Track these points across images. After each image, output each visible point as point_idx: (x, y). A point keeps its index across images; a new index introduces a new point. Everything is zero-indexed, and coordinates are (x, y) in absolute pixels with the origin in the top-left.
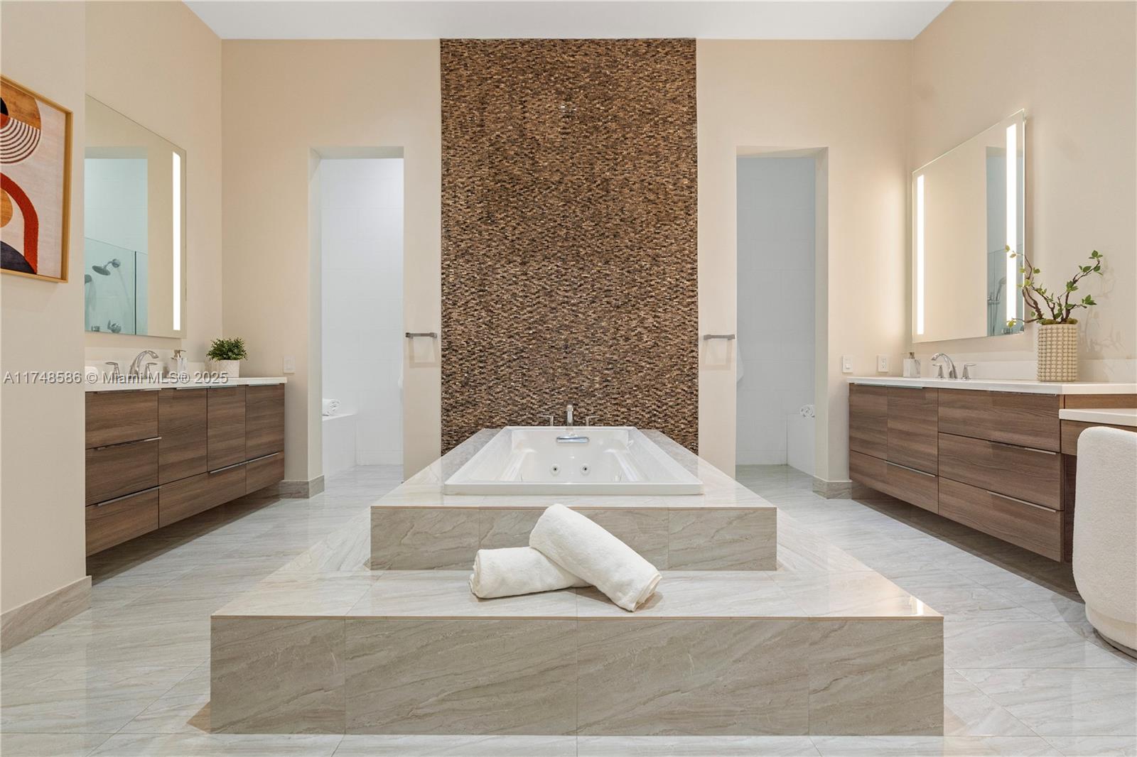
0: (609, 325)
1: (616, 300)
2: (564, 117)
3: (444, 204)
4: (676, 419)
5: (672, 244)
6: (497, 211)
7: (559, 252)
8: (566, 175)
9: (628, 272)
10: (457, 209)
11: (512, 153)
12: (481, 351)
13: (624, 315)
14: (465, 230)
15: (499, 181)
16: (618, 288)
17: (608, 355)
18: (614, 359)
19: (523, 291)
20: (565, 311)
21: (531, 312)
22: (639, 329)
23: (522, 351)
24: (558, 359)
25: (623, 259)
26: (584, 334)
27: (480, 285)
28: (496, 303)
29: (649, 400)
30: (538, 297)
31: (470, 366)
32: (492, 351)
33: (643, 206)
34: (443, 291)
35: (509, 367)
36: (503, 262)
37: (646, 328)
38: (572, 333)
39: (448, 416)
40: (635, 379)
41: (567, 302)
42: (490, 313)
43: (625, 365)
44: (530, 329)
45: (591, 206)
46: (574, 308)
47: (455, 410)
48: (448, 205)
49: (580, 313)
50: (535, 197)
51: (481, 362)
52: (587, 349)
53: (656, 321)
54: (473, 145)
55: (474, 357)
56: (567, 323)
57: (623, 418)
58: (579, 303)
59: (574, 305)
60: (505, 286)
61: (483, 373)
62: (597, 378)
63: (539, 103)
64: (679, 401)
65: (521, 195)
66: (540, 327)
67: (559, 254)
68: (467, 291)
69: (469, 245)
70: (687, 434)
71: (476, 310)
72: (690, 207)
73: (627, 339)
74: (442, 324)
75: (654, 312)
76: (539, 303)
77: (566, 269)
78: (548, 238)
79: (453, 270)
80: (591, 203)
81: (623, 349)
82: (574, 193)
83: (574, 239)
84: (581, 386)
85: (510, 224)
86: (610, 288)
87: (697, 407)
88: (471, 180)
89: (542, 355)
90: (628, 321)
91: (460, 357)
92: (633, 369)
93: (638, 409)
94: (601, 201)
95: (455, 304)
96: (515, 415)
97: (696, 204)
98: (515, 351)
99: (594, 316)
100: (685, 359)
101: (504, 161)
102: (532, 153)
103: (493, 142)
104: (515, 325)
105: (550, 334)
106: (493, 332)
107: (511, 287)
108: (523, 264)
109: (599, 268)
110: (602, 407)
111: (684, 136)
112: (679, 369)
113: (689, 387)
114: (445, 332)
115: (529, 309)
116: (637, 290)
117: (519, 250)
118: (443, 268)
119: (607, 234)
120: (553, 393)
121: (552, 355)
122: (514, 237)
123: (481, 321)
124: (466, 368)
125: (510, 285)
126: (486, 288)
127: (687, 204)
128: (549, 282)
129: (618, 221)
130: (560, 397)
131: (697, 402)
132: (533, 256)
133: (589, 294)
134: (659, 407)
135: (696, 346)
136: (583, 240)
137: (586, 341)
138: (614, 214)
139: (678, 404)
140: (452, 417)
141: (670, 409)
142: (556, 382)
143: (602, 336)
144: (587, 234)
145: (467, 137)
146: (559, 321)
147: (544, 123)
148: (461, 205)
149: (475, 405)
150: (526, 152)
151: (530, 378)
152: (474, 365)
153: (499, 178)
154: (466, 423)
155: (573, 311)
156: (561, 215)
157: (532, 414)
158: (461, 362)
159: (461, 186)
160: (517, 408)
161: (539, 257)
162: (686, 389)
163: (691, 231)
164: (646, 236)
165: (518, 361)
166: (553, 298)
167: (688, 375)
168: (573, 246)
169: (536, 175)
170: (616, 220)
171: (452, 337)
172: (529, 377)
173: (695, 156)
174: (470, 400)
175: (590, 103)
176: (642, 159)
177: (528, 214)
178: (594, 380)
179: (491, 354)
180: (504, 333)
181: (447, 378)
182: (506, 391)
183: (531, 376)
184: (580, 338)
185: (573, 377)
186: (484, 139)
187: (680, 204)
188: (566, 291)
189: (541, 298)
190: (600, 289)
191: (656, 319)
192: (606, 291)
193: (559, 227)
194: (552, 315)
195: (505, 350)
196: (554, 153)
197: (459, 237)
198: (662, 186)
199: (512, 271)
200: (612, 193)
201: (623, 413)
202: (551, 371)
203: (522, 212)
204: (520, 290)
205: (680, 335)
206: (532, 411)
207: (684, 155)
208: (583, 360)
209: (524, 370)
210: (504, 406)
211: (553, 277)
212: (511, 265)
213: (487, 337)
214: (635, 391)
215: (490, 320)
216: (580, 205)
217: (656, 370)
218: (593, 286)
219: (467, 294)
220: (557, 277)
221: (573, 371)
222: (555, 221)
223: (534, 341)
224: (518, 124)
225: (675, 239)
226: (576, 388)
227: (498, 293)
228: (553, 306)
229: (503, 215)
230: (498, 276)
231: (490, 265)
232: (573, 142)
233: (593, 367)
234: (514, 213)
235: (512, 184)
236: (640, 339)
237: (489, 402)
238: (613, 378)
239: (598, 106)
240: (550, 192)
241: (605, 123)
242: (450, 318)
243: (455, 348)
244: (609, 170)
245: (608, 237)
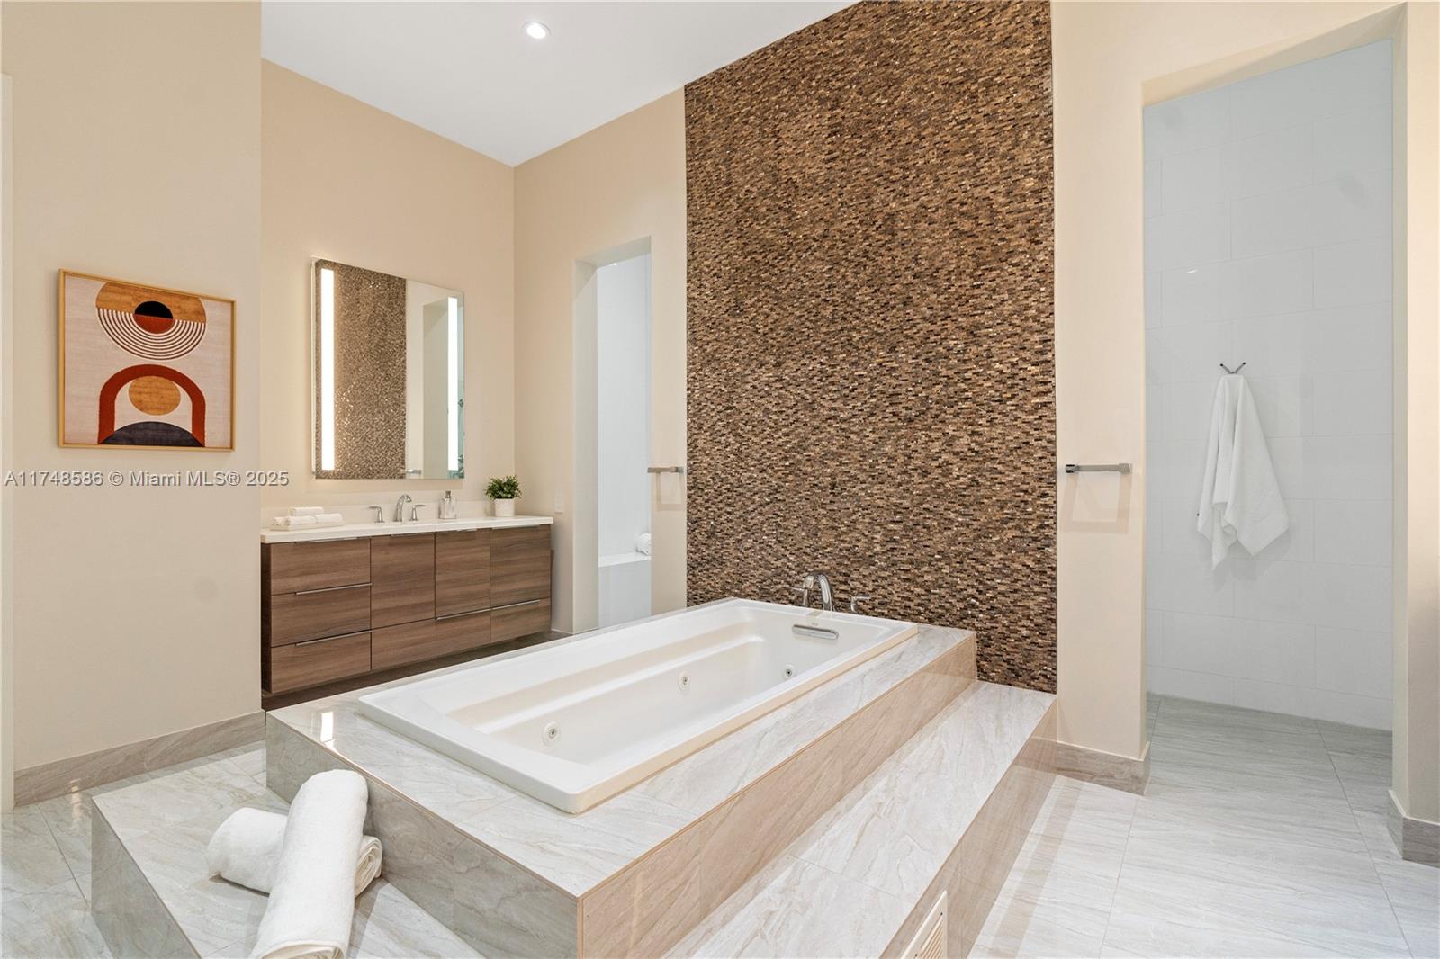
0: (896, 451)
1: (907, 408)
2: (829, 136)
3: (689, 299)
4: (1013, 617)
5: (1003, 301)
6: (746, 296)
7: (823, 341)
8: (832, 224)
9: (927, 360)
10: (702, 302)
11: (764, 209)
12: (729, 490)
13: (920, 434)
14: (711, 329)
15: (749, 254)
16: (911, 388)
17: (894, 500)
18: (903, 506)
19: (778, 404)
20: (832, 430)
21: (787, 435)
22: (945, 457)
23: (777, 492)
24: (822, 504)
25: (918, 341)
26: (858, 465)
27: (728, 401)
28: (745, 424)
29: (962, 579)
30: (796, 412)
31: (716, 510)
32: (741, 490)
33: (950, 244)
34: (688, 411)
35: (760, 513)
36: (753, 366)
37: (957, 454)
38: (841, 464)
39: (694, 575)
40: (938, 541)
41: (835, 418)
42: (739, 439)
43: (922, 516)
44: (786, 459)
45: (868, 263)
46: (844, 426)
47: (700, 568)
48: (694, 299)
49: (852, 433)
50: (792, 266)
51: (729, 505)
52: (863, 489)
53: (976, 442)
54: (719, 213)
55: (721, 498)
56: (834, 449)
57: (919, 605)
58: (851, 418)
59: (844, 421)
60: (755, 400)
61: (732, 521)
62: (878, 536)
63: (796, 126)
64: (1019, 585)
65: (774, 266)
66: (799, 457)
67: (824, 345)
68: (713, 410)
69: (715, 348)
70: (1034, 647)
71: (723, 435)
72: (1038, 229)
73: (925, 473)
74: (688, 456)
75: (971, 425)
76: (797, 420)
77: (834, 366)
78: (808, 324)
79: (698, 384)
80: (867, 257)
81: (918, 489)
82: (844, 247)
83: (845, 319)
84: (855, 546)
85: (762, 310)
86: (897, 390)
87: (1054, 601)
88: (717, 260)
89: (800, 497)
90: (926, 442)
91: (706, 498)
92: (935, 523)
93: (943, 592)
94: (882, 251)
95: (701, 428)
96: (767, 582)
97: (1050, 220)
98: (768, 491)
99: (872, 436)
100: (1030, 510)
101: (755, 224)
102: (787, 202)
103: (741, 201)
104: (768, 454)
105: (812, 466)
106: (742, 464)
107: (763, 401)
108: (778, 365)
109: (881, 360)
110: (884, 583)
111: (1026, 101)
112: (1018, 527)
113: (1039, 561)
114: (691, 466)
115: (785, 430)
116: (942, 390)
117: (773, 346)
118: (688, 382)
119: (892, 303)
120: (815, 554)
121: (815, 498)
122: (767, 329)
123: (728, 449)
124: (712, 514)
125: (761, 397)
126: (735, 404)
127: (1032, 224)
128: (809, 389)
129: (910, 279)
130: (825, 561)
131: (1054, 590)
132: (790, 353)
133: (866, 402)
134: (980, 592)
135: (1052, 485)
136: (857, 318)
137: (862, 476)
138: (903, 268)
139: (1016, 591)
140: (698, 578)
141: (1000, 598)
142: (820, 538)
143: (886, 468)
144: (863, 308)
145: (713, 204)
146: (824, 446)
147: (803, 154)
148: (707, 296)
149: (722, 563)
150: (781, 203)
151: (786, 531)
152: (721, 509)
153: (749, 248)
154: (712, 587)
155: (844, 430)
156: (827, 286)
157: (789, 583)
158: (707, 505)
159: (707, 270)
160: (770, 573)
161: (798, 354)
162: (1032, 564)
163: (1042, 271)
164: (956, 296)
165: (771, 505)
166: (815, 413)
167: (1035, 539)
168: (842, 330)
169: (793, 234)
170: (906, 277)
171: (698, 472)
172: (785, 529)
173: (1049, 130)
174: (717, 556)
175: (866, 101)
176: (949, 164)
177: (784, 292)
178: (873, 538)
179: (740, 494)
180: (754, 466)
181: (693, 523)
182: (758, 548)
183: (787, 528)
184: (853, 472)
185: (843, 533)
186: (731, 200)
187: (1019, 226)
188: (832, 400)
189: (800, 413)
190: (882, 392)
191: (976, 438)
192: (891, 395)
193: (824, 304)
194: (815, 438)
195: (756, 489)
196: (817, 194)
197: (705, 339)
198: (985, 203)
199: (764, 378)
200: (901, 234)
201: (918, 595)
202: (814, 522)
203: (776, 291)
204: (774, 403)
205: (1019, 465)
206: (788, 579)
207: (1026, 135)
208: (857, 506)
209: (779, 519)
210: (754, 569)
211: (815, 380)
212: (763, 369)
213: (736, 472)
214: (938, 560)
215: (739, 448)
216: (853, 265)
217: (975, 527)
218: (871, 389)
219: (713, 414)
220: (821, 380)
221: (843, 523)
222: (818, 296)
223: (791, 477)
224: (770, 166)
225: (1010, 292)
226: (848, 550)
227: (748, 410)
228: (816, 423)
229: (753, 300)
230: (748, 387)
231: (738, 372)
232: (843, 170)
233: (872, 519)
234: (766, 295)
235: (764, 254)
236: (947, 474)
237: (738, 561)
238: (903, 537)
239: (877, 100)
240: (812, 254)
241: (889, 124)
242: (696, 447)
243: (701, 486)
244: (895, 198)
245: (894, 307)
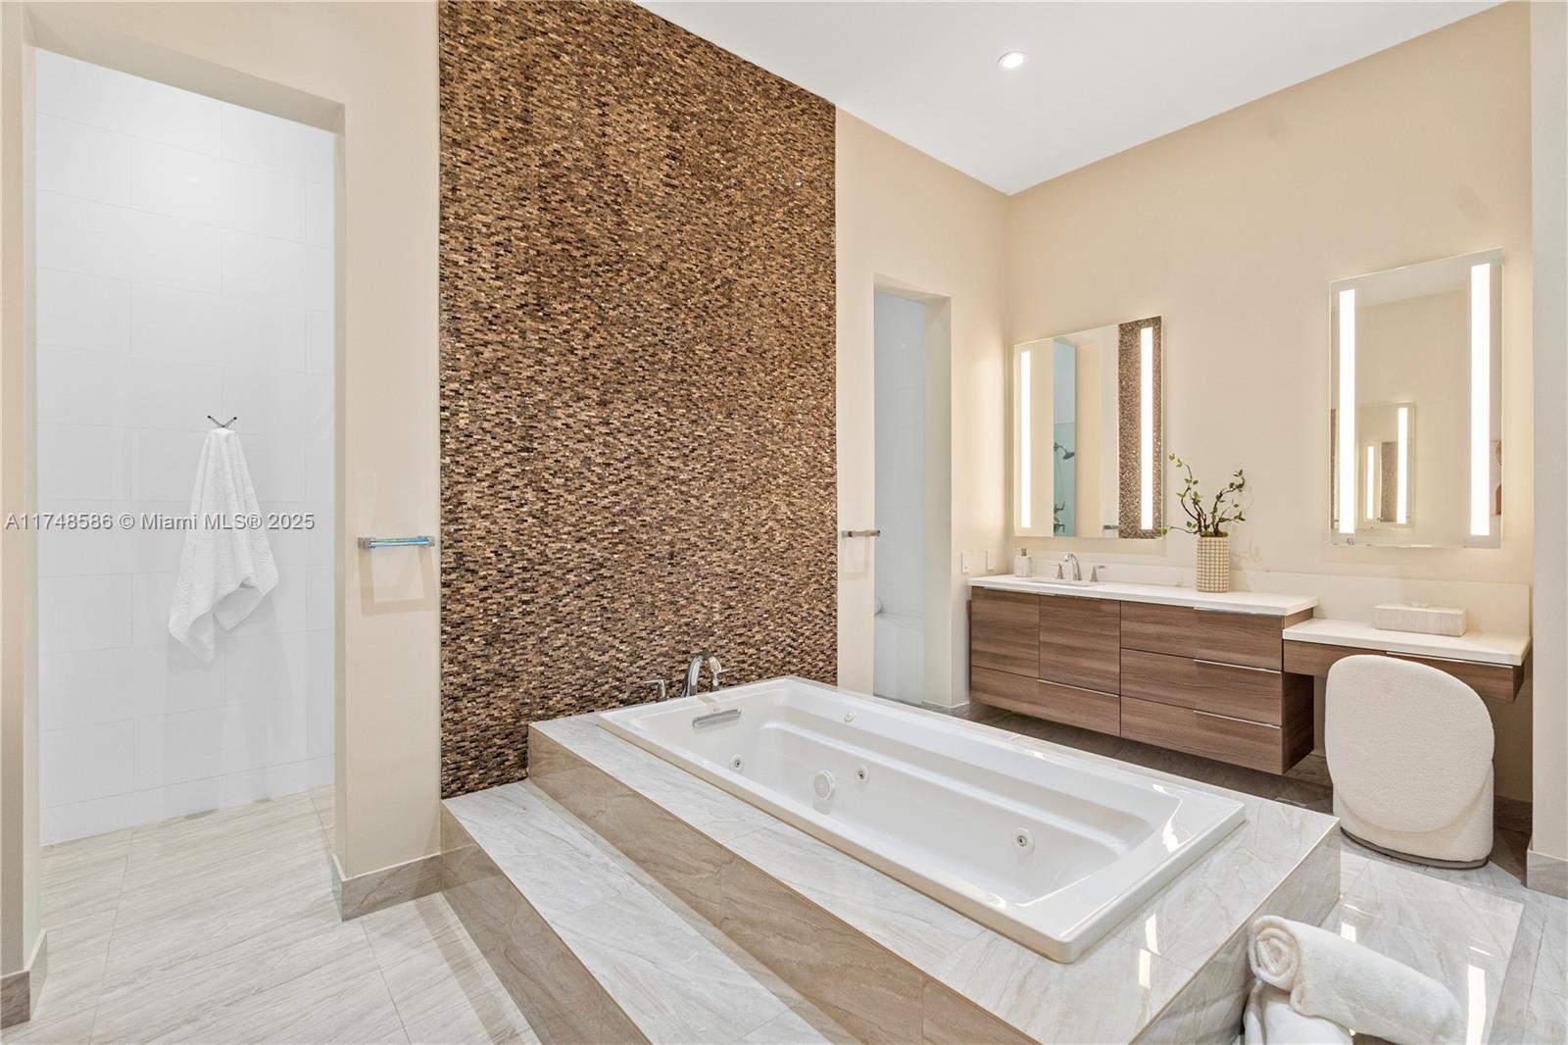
0: (732, 517)
1: (741, 476)
2: (667, 156)
3: (445, 261)
4: (814, 654)
5: (809, 396)
6: (555, 297)
7: (662, 389)
8: (671, 259)
9: (757, 433)
10: (475, 276)
11: (584, 193)
12: (524, 569)
13: (751, 501)
14: (491, 323)
15: (560, 240)
16: (744, 457)
17: (731, 567)
18: (739, 571)
19: (603, 454)
20: (670, 492)
21: (616, 494)
22: (770, 523)
23: (601, 566)
24: (660, 577)
25: (750, 413)
26: (697, 532)
27: (523, 438)
28: (554, 475)
29: (783, 632)
30: (629, 467)
31: (502, 600)
32: (547, 568)
33: (774, 332)
34: (443, 445)
35: (578, 597)
36: (566, 397)
37: (778, 521)
38: (681, 530)
39: (456, 710)
40: (765, 602)
41: (673, 478)
42: (542, 495)
43: (754, 580)
44: (614, 524)
45: (708, 319)
46: (684, 488)
47: (472, 695)
48: (456, 264)
49: (693, 496)
50: (621, 285)
51: (524, 591)
52: (703, 557)
53: (791, 511)
54: (509, 155)
55: (511, 581)
56: (673, 513)
57: (751, 665)
58: (690, 480)
59: (683, 483)
60: (570, 443)
61: (530, 613)
62: (717, 605)
63: (629, 116)
64: (817, 628)
65: (598, 275)
66: (631, 522)
67: (661, 394)
68: (496, 449)
69: (500, 355)
70: (826, 674)
71: (514, 488)
72: (828, 346)
73: (756, 539)
74: (442, 517)
75: (788, 496)
76: (630, 477)
77: (672, 420)
78: (643, 363)
79: (466, 404)
80: (708, 314)
81: (751, 554)
82: (683, 292)
83: (684, 370)
84: (694, 619)
85: (579, 326)
86: (732, 457)
87: (835, 634)
88: (505, 224)
89: (634, 571)
90: (757, 509)
91: (483, 583)
92: (763, 585)
93: (769, 647)
94: (721, 313)
95: (470, 475)
96: (589, 686)
97: (834, 343)
98: (589, 567)
99: (712, 502)
100: (824, 566)
101: (569, 204)
102: (616, 203)
103: (548, 160)
104: (589, 519)
105: (648, 533)
106: (549, 531)
107: (581, 446)
108: (603, 404)
109: (720, 424)
110: (723, 651)
111: (822, 241)
112: (817, 581)
113: (828, 607)
114: (448, 534)
115: (612, 488)
116: (768, 463)
117: (595, 377)
118: (443, 396)
119: (729, 369)
120: (652, 636)
121: (651, 571)
122: (587, 353)
123: (524, 510)
124: (495, 606)
125: (579, 441)
126: (535, 445)
127: (825, 340)
128: (645, 442)
129: (743, 352)
130: (664, 642)
131: (835, 626)
132: (619, 392)
133: (705, 465)
134: (793, 640)
135: (835, 546)
136: (697, 373)
137: (701, 544)
138: (739, 338)
139: (816, 633)
140: (465, 712)
141: (807, 641)
142: (657, 617)
143: (724, 535)
144: (703, 366)
145: (495, 133)
146: (661, 510)
147: (637, 155)
148: (484, 270)
149: (513, 679)
150: (606, 198)
151: (615, 615)
152: (512, 598)
153: (558, 233)
154: (496, 719)
155: (682, 492)
156: (665, 325)
157: (619, 680)
158: (485, 594)
159: (484, 230)
160: (591, 674)
161: (630, 396)
162: (824, 609)
163: (829, 380)
164: (778, 380)
165: (594, 584)
166: (652, 470)
167: (827, 589)
168: (683, 381)
169: (625, 246)
170: (741, 348)
171: (465, 544)
172: (613, 613)
173: (833, 273)
174: (504, 670)
175: (706, 148)
176: (774, 259)
177: (611, 313)
178: (712, 608)
179: (545, 573)
180: (569, 533)
181: (453, 630)
182: (574, 644)
183: (616, 611)
184: (693, 540)
185: (683, 606)
186: (530, 149)
187: (817, 339)
188: (671, 458)
189: (633, 468)
190: (720, 457)
191: (791, 508)
192: (728, 461)
193: (660, 347)
194: (651, 500)
195: (571, 565)
196: (653, 214)
197: (478, 335)
198: (798, 308)
199: (583, 416)
200: (737, 303)
201: (750, 656)
202: (649, 599)
203: (600, 307)
204: (597, 451)
205: (818, 531)
206: (619, 675)
207: (821, 269)
208: (697, 576)
209: (605, 601)
210: (571, 673)
211: (651, 432)
212: (582, 404)
213: (538, 542)
214: (766, 619)
215: (542, 509)
216: (693, 315)
217: (791, 585)
218: (710, 452)
219: (496, 454)
220: (658, 432)
221: (682, 596)
222: (655, 335)
223: (621, 547)
224: (593, 141)
225: (813, 389)
226: (687, 625)
227: (558, 456)
228: (652, 483)
229: (566, 307)
230: (558, 424)
231: (541, 401)
232: (682, 205)
233: (710, 587)
234: (585, 308)
235: (582, 252)
236: (771, 539)
237: (542, 668)
238: (738, 602)
239: (717, 155)
240: (647, 282)
241: (727, 187)
242: (460, 504)
243: (472, 566)
244: (732, 265)
245: (730, 374)
